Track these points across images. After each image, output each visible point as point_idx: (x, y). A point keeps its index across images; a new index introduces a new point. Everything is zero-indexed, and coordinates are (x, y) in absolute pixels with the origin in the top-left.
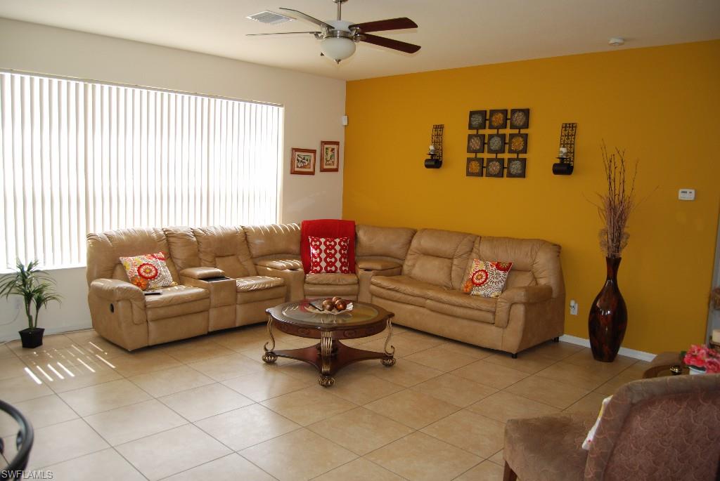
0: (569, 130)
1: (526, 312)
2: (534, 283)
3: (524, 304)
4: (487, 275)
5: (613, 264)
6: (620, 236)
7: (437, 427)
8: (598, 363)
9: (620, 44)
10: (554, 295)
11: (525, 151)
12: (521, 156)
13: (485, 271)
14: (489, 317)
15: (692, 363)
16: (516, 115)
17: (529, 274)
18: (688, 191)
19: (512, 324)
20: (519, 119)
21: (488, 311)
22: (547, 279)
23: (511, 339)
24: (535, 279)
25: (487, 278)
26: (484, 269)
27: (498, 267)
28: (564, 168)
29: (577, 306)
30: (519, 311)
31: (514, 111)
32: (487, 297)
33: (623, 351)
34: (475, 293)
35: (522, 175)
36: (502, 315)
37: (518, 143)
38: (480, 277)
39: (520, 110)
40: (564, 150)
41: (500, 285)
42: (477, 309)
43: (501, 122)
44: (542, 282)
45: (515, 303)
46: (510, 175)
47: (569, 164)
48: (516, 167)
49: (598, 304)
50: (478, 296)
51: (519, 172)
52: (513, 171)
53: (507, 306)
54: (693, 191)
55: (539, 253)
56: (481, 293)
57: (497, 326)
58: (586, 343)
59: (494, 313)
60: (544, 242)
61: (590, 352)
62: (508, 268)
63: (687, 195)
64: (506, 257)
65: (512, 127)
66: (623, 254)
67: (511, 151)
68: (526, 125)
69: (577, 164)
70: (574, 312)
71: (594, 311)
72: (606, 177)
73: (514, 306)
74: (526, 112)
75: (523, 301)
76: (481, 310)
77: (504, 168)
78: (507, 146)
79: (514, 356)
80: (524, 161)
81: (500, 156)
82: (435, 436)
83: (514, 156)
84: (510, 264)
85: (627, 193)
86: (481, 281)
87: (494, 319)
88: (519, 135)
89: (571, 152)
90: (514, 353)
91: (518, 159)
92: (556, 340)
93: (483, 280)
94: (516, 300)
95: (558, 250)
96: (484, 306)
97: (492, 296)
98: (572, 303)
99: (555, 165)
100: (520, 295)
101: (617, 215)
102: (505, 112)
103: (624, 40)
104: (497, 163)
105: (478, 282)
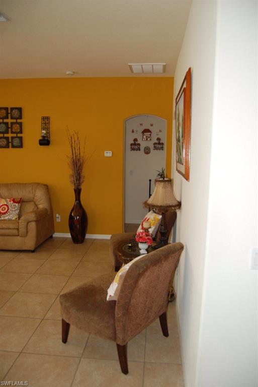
0: (46, 121)
1: (37, 225)
2: (36, 208)
3: (35, 221)
4: (8, 207)
5: (78, 192)
6: (80, 177)
7: (6, 309)
8: (76, 245)
9: (72, 75)
10: (49, 213)
11: (21, 132)
12: (19, 135)
13: (6, 205)
14: (15, 232)
15: (140, 241)
16: (14, 111)
17: (33, 203)
18: (109, 152)
19: (30, 234)
20: (16, 113)
21: (14, 229)
22: (43, 205)
23: (30, 242)
24: (36, 205)
25: (8, 209)
26: (6, 204)
27: (14, 201)
28: (45, 142)
29: (60, 216)
30: (33, 225)
31: (12, 109)
32: (10, 220)
33: (88, 236)
34: (2, 218)
35: (21, 146)
36: (22, 230)
37: (16, 128)
38: (4, 209)
39: (16, 108)
40: (44, 132)
41: (17, 212)
42: (7, 229)
43: (5, 115)
44: (41, 206)
45: (31, 222)
46: (13, 147)
47: (48, 140)
48: (16, 142)
49: (72, 214)
50: (4, 220)
51: (19, 144)
52: (15, 144)
53: (25, 224)
54: (111, 152)
55: (37, 191)
56: (7, 218)
57: (21, 237)
58: (69, 235)
59: (18, 229)
60: (38, 184)
61: (71, 240)
62: (20, 201)
63: (108, 154)
64: (18, 195)
65: (12, 118)
66: (83, 187)
67: (12, 133)
68: (20, 117)
69: (52, 139)
70: (59, 220)
71: (71, 218)
72: (70, 146)
73: (29, 224)
74: (20, 110)
75: (35, 219)
76: (10, 229)
77: (9, 142)
78: (10, 130)
79: (33, 251)
80: (21, 138)
81: (6, 135)
82: (6, 315)
83: (15, 135)
84: (21, 199)
85: (82, 154)
86: (5, 211)
87: (19, 232)
88: (17, 123)
89: (48, 133)
90: (33, 249)
91: (17, 137)
92: (51, 237)
93: (6, 210)
94: (30, 220)
95: (47, 188)
96: (11, 226)
97: (13, 219)
98: (57, 215)
99: (40, 140)
100: (32, 217)
101: (78, 166)
102: (6, 109)
103: (74, 73)
104: (5, 140)
105: (3, 212)
